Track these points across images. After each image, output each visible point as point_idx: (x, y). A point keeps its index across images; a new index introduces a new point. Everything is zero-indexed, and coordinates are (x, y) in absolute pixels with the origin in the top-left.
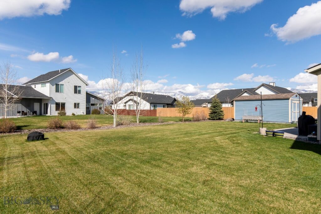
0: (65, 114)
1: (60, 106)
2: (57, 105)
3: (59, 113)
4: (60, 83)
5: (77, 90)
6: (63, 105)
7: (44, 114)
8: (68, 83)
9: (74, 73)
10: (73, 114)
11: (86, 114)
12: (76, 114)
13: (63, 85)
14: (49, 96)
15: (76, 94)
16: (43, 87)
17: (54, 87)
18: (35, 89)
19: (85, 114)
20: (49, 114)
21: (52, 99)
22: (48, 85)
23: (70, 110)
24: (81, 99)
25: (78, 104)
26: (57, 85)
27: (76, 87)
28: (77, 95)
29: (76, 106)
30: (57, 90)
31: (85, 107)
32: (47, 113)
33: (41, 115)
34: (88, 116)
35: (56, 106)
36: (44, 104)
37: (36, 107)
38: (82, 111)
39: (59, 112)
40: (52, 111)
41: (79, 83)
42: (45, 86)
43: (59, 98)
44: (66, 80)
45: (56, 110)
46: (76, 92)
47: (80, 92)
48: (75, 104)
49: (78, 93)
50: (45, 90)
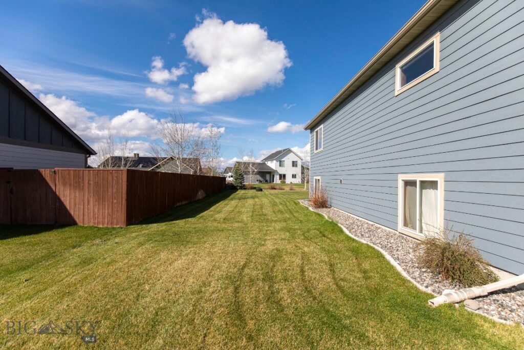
0: (286, 182)
1: (283, 177)
4: (282, 160)
5: (294, 164)
6: (284, 176)
8: (288, 160)
9: (292, 152)
10: (291, 183)
12: (293, 183)
13: (284, 161)
14: (275, 170)
17: (278, 163)
18: (268, 164)
19: (300, 182)
20: (275, 182)
21: (277, 171)
22: (275, 161)
23: (289, 180)
24: (298, 171)
26: (280, 161)
27: (293, 162)
28: (294, 168)
29: (294, 176)
30: (280, 166)
31: (301, 177)
32: (273, 181)
33: (270, 182)
34: (303, 184)
35: (280, 177)
36: (272, 175)
37: (268, 177)
38: (298, 180)
39: (281, 181)
40: (277, 180)
41: (295, 159)
42: (273, 162)
43: (281, 171)
44: (286, 157)
45: (280, 179)
46: (293, 166)
47: (296, 166)
48: (293, 175)
50: (273, 165)
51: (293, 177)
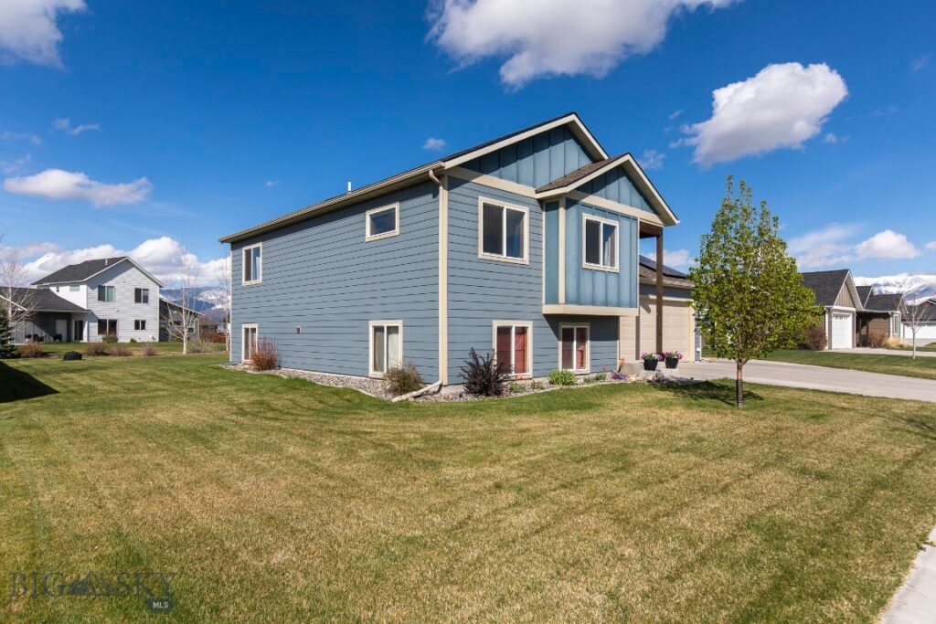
0: (116, 339)
1: (108, 327)
2: (102, 324)
3: (104, 339)
4: (106, 284)
5: (140, 296)
6: (113, 324)
7: (76, 339)
8: (123, 285)
9: (134, 266)
10: (133, 341)
11: (160, 340)
12: (138, 341)
13: (112, 287)
14: (85, 307)
15: (138, 305)
16: (75, 290)
17: (95, 292)
18: (58, 294)
19: (157, 340)
20: (85, 340)
21: (92, 313)
22: (83, 288)
23: (125, 334)
24: (150, 313)
25: (144, 322)
26: (101, 289)
27: (138, 291)
28: (141, 306)
29: (140, 325)
30: (101, 298)
31: (158, 327)
32: (81, 338)
33: (69, 340)
34: (164, 343)
35: (99, 326)
36: (76, 322)
37: (61, 327)
38: (150, 334)
39: (104, 336)
40: (91, 334)
41: (144, 283)
42: (79, 290)
43: (104, 311)
44: (118, 279)
45: (99, 333)
46: (138, 299)
47: (146, 300)
48: (137, 323)
49: (144, 302)
50: (78, 296)
51: (137, 327)
